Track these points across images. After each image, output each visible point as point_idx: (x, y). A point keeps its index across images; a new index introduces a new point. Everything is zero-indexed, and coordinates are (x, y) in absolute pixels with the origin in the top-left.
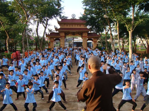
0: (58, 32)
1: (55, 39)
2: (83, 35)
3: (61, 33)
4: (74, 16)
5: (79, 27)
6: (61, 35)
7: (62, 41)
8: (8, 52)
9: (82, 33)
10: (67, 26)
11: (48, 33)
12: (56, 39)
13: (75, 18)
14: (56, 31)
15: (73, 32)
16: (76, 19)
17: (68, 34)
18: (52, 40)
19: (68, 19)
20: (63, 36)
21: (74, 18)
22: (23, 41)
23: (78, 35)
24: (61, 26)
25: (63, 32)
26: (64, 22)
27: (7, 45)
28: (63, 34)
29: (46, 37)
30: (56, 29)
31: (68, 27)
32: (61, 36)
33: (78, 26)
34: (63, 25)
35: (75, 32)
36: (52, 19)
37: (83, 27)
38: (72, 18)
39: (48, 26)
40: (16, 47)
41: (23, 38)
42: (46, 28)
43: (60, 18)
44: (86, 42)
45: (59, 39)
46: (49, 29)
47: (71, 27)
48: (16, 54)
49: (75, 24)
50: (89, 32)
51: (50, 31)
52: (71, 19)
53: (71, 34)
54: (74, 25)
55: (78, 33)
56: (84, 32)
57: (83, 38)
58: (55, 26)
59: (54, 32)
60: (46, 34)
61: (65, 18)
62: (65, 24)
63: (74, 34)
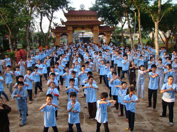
0: (64, 26)
1: (61, 34)
2: (94, 29)
3: (69, 27)
4: (82, 7)
5: (89, 20)
6: (69, 29)
7: (69, 36)
8: (12, 51)
9: (93, 26)
10: (75, 18)
11: (53, 27)
12: (63, 35)
13: (84, 9)
14: (62, 25)
15: (82, 26)
16: (85, 11)
17: (77, 28)
18: (59, 35)
19: (75, 10)
20: (70, 31)
21: (82, 9)
22: (27, 37)
23: (88, 28)
24: (68, 19)
25: (71, 25)
26: (71, 14)
27: (10, 42)
28: (70, 29)
29: (52, 32)
30: (63, 23)
31: (77, 20)
32: (68, 31)
33: (87, 18)
34: (70, 17)
35: (84, 26)
36: (58, 11)
37: (94, 20)
38: (80, 9)
39: (53, 18)
40: (16, 45)
41: (27, 34)
42: (51, 21)
43: (67, 10)
44: (97, 37)
45: (66, 35)
46: (54, 23)
47: (80, 19)
48: (20, 53)
49: (84, 16)
50: (101, 25)
51: (55, 25)
52: (80, 11)
53: (80, 28)
54: (83, 18)
55: (88, 27)
56: (95, 25)
57: (94, 32)
58: (61, 19)
59: (60, 26)
60: (51, 29)
61: (72, 9)
62: (72, 16)
63: (83, 28)
